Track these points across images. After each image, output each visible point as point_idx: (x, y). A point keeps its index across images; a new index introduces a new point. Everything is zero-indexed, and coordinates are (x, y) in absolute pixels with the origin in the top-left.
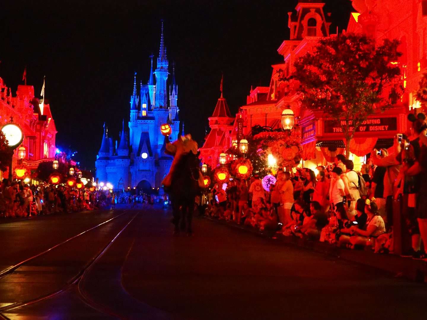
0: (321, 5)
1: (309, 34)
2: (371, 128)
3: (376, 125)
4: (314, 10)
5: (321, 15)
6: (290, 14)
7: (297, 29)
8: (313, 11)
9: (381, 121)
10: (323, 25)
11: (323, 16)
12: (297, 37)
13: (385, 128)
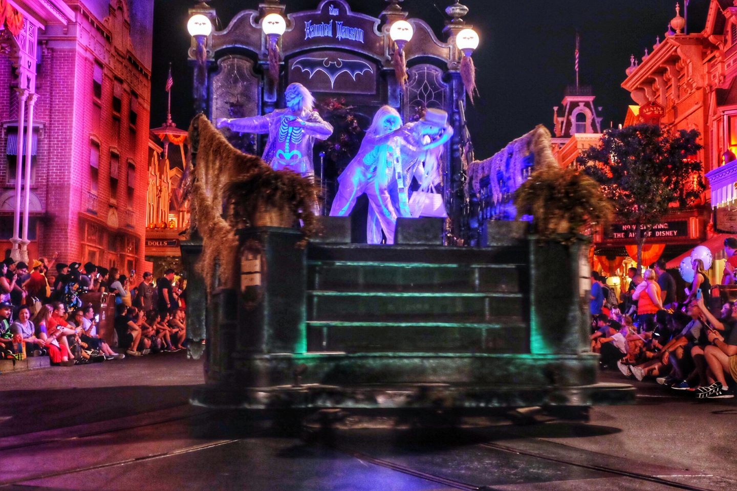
0: (590, 99)
1: (578, 131)
2: (658, 234)
3: (662, 230)
4: (584, 103)
5: (591, 110)
6: (556, 108)
7: (564, 124)
8: (582, 105)
9: (669, 226)
10: (593, 120)
11: (593, 110)
12: (565, 133)
13: (673, 233)
